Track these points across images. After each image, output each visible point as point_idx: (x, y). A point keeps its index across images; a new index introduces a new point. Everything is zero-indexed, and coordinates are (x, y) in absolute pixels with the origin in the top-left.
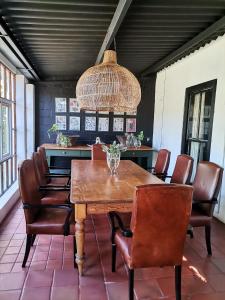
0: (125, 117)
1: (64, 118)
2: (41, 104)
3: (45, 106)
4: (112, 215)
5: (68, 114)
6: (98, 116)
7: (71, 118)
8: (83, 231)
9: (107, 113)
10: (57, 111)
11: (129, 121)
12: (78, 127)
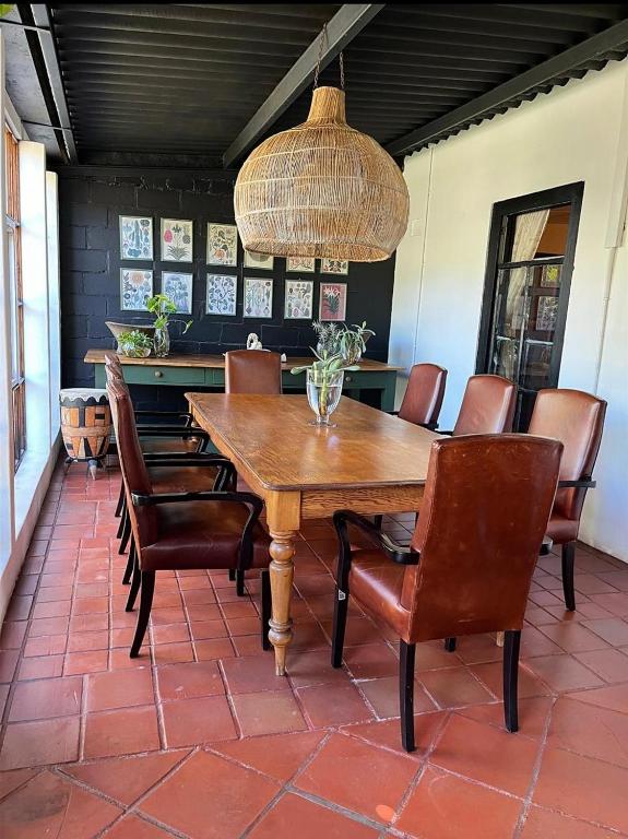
0: (318, 278)
1: (146, 277)
2: (78, 233)
3: (90, 237)
4: (342, 518)
5: (158, 266)
6: (241, 272)
7: (166, 276)
8: (290, 562)
9: (268, 264)
10: (125, 255)
11: (328, 291)
12: (186, 305)
